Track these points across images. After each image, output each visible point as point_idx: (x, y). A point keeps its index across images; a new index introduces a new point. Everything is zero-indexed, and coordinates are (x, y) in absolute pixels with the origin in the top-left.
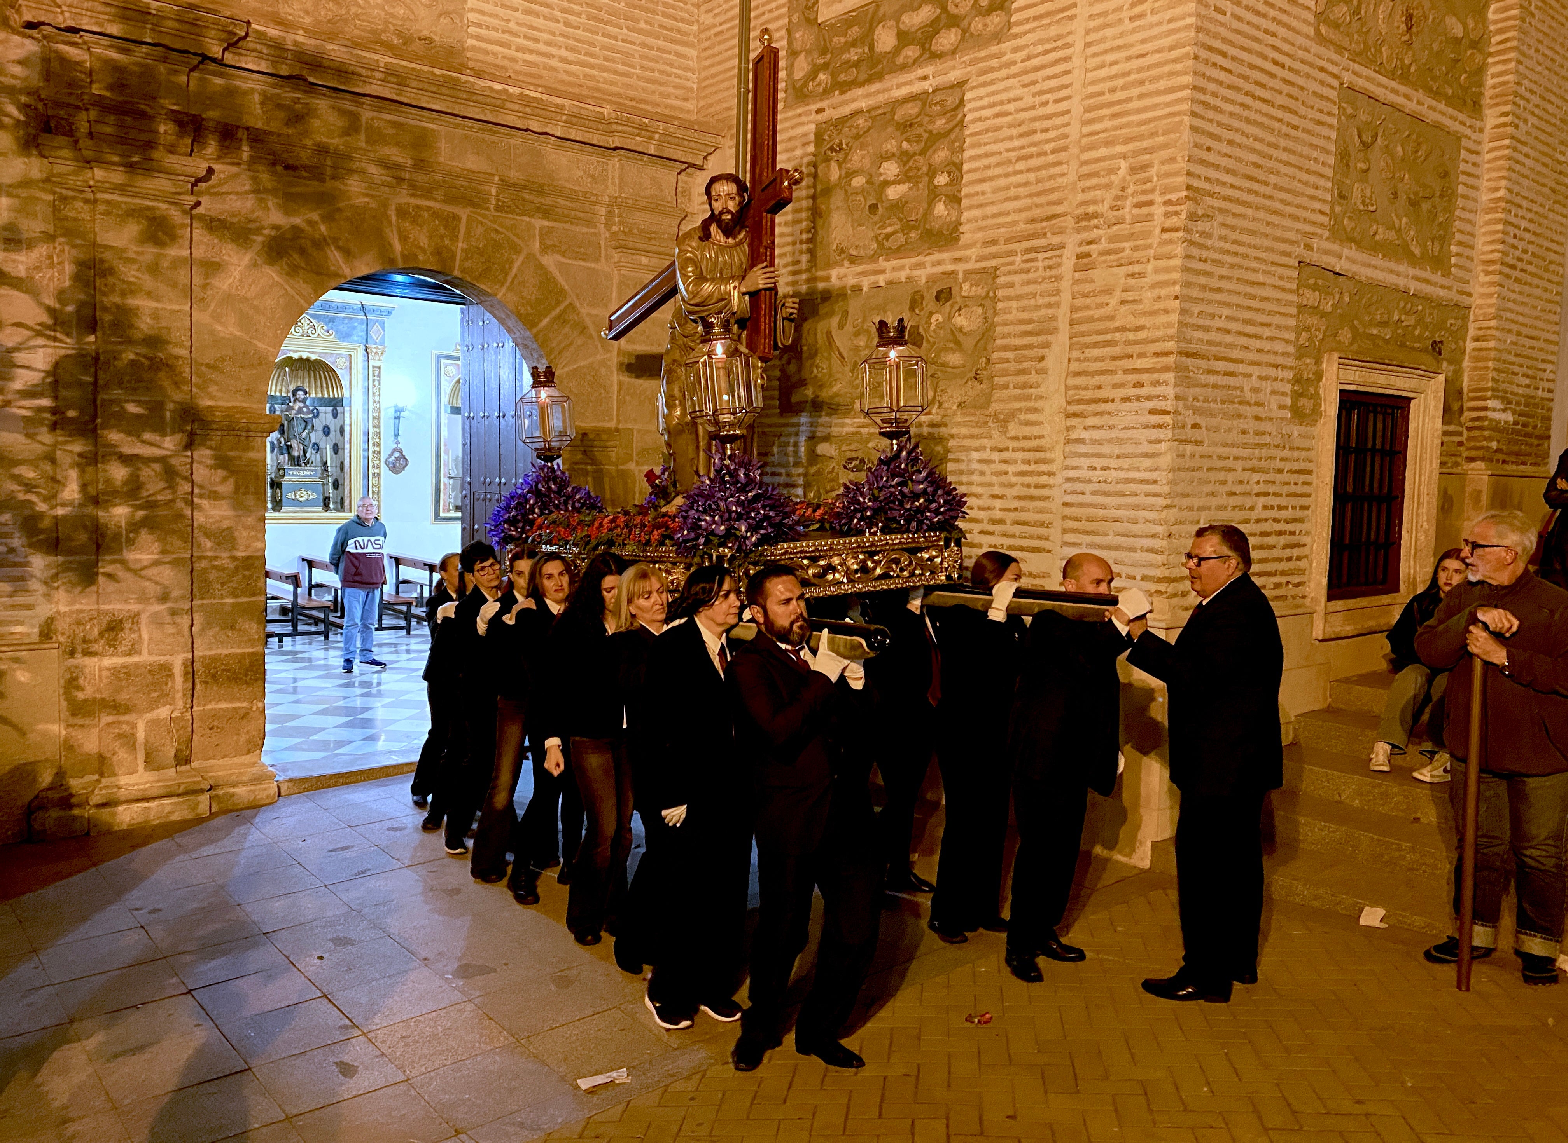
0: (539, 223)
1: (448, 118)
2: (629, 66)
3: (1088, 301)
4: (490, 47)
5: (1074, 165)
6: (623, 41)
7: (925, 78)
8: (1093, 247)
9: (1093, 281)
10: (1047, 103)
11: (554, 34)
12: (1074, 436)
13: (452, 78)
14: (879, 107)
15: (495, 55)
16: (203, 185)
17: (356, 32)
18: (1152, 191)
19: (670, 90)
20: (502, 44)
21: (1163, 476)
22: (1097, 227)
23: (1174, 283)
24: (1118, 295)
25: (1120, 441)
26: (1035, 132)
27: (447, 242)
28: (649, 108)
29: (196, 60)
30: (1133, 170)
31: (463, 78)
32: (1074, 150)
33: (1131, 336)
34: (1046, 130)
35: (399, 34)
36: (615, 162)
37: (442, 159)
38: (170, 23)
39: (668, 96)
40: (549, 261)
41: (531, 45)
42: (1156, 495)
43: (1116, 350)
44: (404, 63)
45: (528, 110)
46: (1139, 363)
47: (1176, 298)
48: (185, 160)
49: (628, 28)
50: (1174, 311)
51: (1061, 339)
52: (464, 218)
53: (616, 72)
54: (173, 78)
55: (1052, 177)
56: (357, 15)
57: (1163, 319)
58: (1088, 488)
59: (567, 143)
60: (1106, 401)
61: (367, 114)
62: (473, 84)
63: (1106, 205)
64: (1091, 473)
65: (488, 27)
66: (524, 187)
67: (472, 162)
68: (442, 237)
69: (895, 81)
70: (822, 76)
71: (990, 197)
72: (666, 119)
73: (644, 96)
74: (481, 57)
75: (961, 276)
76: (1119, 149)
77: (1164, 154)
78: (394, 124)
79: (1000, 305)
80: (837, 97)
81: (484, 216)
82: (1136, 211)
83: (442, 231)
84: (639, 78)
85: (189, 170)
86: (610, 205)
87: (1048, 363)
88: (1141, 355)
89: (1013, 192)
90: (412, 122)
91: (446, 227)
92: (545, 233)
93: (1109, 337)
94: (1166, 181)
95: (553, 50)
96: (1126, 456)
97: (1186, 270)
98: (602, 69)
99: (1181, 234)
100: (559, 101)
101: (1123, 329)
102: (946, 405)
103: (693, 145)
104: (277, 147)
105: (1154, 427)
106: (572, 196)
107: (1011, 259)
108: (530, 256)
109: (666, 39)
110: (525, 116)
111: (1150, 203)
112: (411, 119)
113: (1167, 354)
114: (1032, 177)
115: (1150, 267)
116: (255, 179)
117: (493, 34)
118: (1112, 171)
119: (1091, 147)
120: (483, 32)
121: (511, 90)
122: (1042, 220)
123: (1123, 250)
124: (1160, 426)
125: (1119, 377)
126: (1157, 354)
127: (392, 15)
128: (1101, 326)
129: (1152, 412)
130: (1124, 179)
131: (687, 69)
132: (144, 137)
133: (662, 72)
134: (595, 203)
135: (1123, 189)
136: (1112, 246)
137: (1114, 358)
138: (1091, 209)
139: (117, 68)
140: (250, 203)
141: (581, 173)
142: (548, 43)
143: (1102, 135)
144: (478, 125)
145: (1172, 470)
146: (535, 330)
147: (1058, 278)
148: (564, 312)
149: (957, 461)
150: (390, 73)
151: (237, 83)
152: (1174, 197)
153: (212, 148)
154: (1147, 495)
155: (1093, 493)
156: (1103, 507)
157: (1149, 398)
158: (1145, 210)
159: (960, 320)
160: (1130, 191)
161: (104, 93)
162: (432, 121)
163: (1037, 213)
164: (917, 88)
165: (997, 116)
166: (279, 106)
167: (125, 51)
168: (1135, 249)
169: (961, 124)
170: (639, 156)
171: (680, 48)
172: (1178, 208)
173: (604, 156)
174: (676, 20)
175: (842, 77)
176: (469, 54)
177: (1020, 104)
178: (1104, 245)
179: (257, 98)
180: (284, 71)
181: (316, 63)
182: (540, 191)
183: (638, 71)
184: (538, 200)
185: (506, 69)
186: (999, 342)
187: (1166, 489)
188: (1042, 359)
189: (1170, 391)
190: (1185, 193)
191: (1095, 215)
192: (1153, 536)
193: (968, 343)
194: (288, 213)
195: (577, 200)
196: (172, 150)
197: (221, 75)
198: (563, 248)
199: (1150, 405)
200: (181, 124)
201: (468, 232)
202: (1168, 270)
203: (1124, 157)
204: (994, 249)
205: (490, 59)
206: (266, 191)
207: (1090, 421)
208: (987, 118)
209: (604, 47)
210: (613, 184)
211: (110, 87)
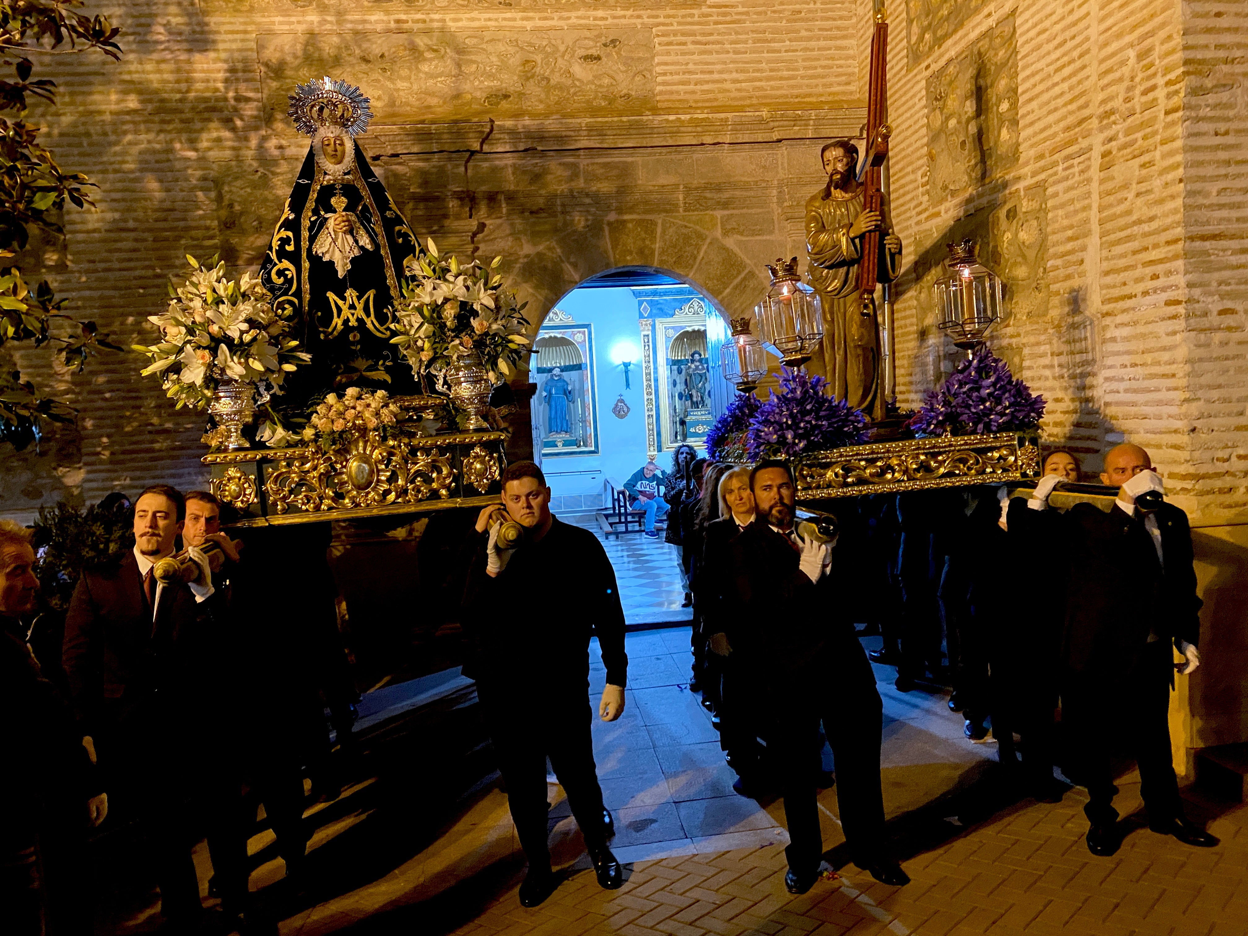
0: (719, 214)
1: (641, 150)
2: (793, 70)
3: (1112, 198)
4: (675, 88)
5: (1095, 64)
6: (786, 51)
7: (989, 15)
8: (1114, 143)
9: (1113, 178)
10: (1073, 10)
11: (725, 63)
12: (1108, 335)
13: (637, 121)
14: (963, 52)
15: (678, 92)
16: (480, 236)
17: (575, 105)
18: (1154, 75)
19: (833, 79)
20: (683, 83)
21: (1181, 369)
22: (1114, 123)
23: (1178, 166)
24: (1135, 188)
25: (1143, 336)
26: (1065, 41)
27: (647, 242)
28: (813, 100)
29: (468, 154)
30: (1141, 57)
31: (645, 118)
32: (1094, 51)
33: (1146, 228)
34: (1073, 37)
35: (605, 98)
36: (783, 150)
37: (640, 182)
38: (445, 136)
39: (831, 85)
40: (730, 242)
41: (707, 77)
42: (1176, 389)
43: (1135, 245)
44: (600, 119)
45: (699, 129)
46: (1154, 255)
47: (1181, 181)
48: (467, 222)
49: (790, 40)
50: (1178, 195)
51: (1094, 241)
52: (660, 222)
53: (781, 78)
54: (456, 171)
55: (1080, 82)
56: (575, 94)
57: (1170, 205)
58: (1122, 386)
59: (739, 146)
60: (1130, 297)
61: (584, 162)
62: (652, 121)
63: (1121, 99)
64: (1123, 371)
65: (671, 74)
66: (706, 188)
67: (664, 180)
68: (644, 240)
69: (971, 24)
70: (927, 36)
71: (1038, 114)
72: (817, 106)
73: (808, 90)
74: (667, 97)
75: (1022, 193)
76: (1127, 39)
77: (1162, 34)
78: (606, 165)
79: (1050, 215)
80: (937, 52)
81: (675, 218)
82: (1144, 99)
83: (643, 235)
84: (802, 77)
85: (467, 228)
86: (780, 186)
87: (1087, 265)
88: (1156, 246)
89: (1053, 105)
90: (617, 160)
91: (646, 232)
92: (725, 221)
93: (1128, 232)
94: (1166, 61)
95: (725, 76)
96: (1149, 351)
97: (1187, 149)
98: (769, 79)
99: (1180, 113)
100: (723, 115)
101: (1139, 222)
102: (1018, 316)
103: (846, 121)
104: (523, 200)
105: (1170, 318)
106: (746, 187)
107: (1055, 169)
108: (714, 241)
109: (826, 38)
110: (699, 134)
111: (1154, 88)
112: (616, 158)
113: (1176, 241)
114: (1065, 86)
115: (1157, 154)
116: (512, 225)
117: (676, 78)
118: (1123, 63)
119: (1106, 44)
120: (668, 78)
121: (683, 117)
122: (1075, 127)
123: (1136, 140)
124: (1174, 317)
125: (1139, 272)
126: (1168, 243)
127: (600, 86)
128: (1122, 222)
129: (1168, 303)
130: (1133, 70)
131: (847, 58)
132: (441, 212)
133: (824, 67)
134: (766, 188)
135: (1132, 79)
136: (1128, 139)
137: (1134, 253)
138: (1108, 107)
139: (423, 173)
140: (510, 241)
141: (754, 167)
142: (721, 72)
143: (1114, 29)
144: (664, 150)
145: (1189, 361)
146: (720, 297)
147: (1089, 180)
148: (744, 279)
149: (1030, 368)
150: (591, 130)
151: (497, 163)
152: (1172, 76)
153: (483, 210)
154: (1169, 389)
155: (1126, 391)
156: (1134, 404)
157: (1164, 289)
158: (1151, 96)
159: (1023, 235)
160: (1137, 80)
161: (418, 190)
162: (631, 155)
163: (1071, 120)
164: (983, 28)
165: (1039, 34)
166: (524, 172)
167: (427, 160)
168: (1144, 138)
169: (1015, 52)
170: (802, 142)
171: (839, 43)
172: (1177, 87)
173: (773, 149)
174: (834, 20)
175: (939, 33)
176: (658, 98)
177: (1054, 18)
178: (1122, 139)
179: (510, 170)
180: (522, 147)
181: (540, 136)
182: (719, 188)
183: (801, 72)
184: (716, 196)
185: (687, 101)
186: (1051, 251)
187: (1183, 382)
188: (1082, 262)
189: (1181, 280)
190: (1182, 69)
191: (1112, 112)
192: (1176, 431)
193: (1031, 254)
194: (535, 245)
195: (751, 189)
196: (458, 217)
197: (486, 160)
198: (742, 228)
199: (1164, 296)
200: (461, 199)
201: (664, 232)
202: (1171, 153)
203: (1131, 45)
204: (1042, 163)
205: (675, 97)
206: (520, 232)
207: (1119, 319)
208: (1032, 39)
209: (769, 61)
210: (783, 168)
211: (420, 186)
